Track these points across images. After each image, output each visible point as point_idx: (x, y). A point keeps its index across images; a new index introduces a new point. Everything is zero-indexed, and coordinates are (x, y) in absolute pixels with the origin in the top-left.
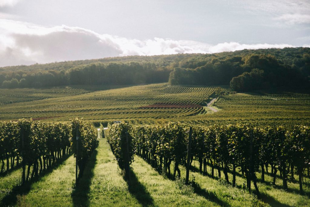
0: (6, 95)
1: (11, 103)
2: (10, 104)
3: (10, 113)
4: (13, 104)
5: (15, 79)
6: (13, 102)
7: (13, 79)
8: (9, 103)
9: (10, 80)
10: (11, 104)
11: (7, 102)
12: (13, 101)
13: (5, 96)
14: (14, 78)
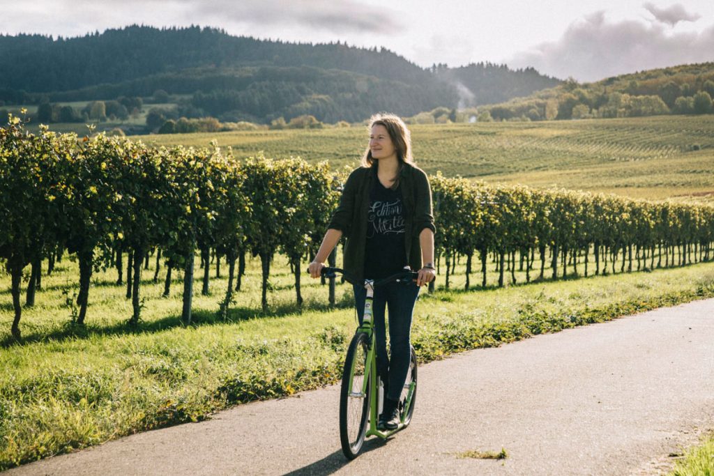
0: (684, 131)
1: (696, 148)
2: (695, 152)
3: (702, 171)
4: (701, 151)
5: (705, 93)
6: (701, 146)
7: (699, 92)
8: (691, 150)
9: (692, 96)
10: (697, 152)
11: (687, 146)
12: (702, 143)
13: (681, 134)
14: (702, 91)
